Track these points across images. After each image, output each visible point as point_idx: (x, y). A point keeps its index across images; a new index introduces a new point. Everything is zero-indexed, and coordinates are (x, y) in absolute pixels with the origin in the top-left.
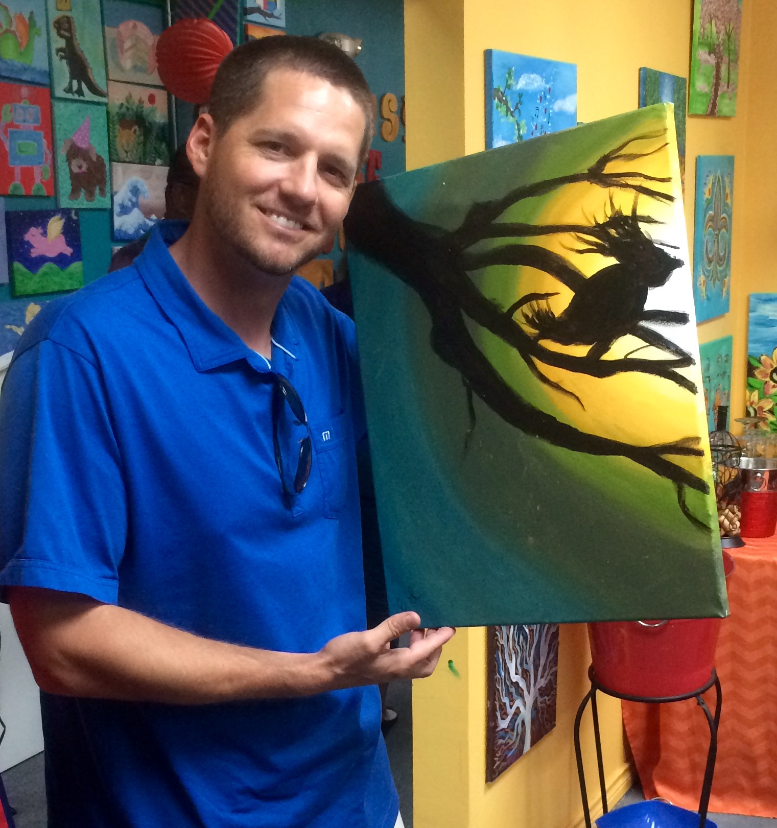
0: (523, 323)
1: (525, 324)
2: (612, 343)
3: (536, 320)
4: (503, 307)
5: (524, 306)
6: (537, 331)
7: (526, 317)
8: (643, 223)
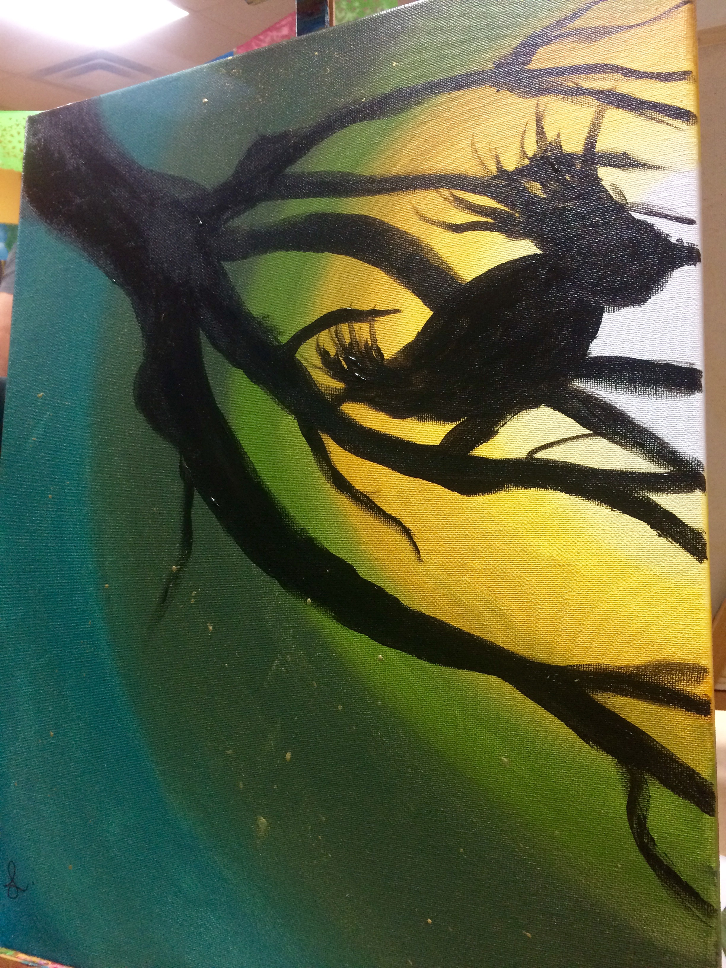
0: (316, 367)
1: (320, 368)
2: (502, 423)
3: (344, 363)
4: (280, 333)
5: (322, 333)
6: (340, 385)
7: (324, 354)
8: (609, 168)
